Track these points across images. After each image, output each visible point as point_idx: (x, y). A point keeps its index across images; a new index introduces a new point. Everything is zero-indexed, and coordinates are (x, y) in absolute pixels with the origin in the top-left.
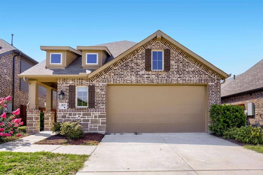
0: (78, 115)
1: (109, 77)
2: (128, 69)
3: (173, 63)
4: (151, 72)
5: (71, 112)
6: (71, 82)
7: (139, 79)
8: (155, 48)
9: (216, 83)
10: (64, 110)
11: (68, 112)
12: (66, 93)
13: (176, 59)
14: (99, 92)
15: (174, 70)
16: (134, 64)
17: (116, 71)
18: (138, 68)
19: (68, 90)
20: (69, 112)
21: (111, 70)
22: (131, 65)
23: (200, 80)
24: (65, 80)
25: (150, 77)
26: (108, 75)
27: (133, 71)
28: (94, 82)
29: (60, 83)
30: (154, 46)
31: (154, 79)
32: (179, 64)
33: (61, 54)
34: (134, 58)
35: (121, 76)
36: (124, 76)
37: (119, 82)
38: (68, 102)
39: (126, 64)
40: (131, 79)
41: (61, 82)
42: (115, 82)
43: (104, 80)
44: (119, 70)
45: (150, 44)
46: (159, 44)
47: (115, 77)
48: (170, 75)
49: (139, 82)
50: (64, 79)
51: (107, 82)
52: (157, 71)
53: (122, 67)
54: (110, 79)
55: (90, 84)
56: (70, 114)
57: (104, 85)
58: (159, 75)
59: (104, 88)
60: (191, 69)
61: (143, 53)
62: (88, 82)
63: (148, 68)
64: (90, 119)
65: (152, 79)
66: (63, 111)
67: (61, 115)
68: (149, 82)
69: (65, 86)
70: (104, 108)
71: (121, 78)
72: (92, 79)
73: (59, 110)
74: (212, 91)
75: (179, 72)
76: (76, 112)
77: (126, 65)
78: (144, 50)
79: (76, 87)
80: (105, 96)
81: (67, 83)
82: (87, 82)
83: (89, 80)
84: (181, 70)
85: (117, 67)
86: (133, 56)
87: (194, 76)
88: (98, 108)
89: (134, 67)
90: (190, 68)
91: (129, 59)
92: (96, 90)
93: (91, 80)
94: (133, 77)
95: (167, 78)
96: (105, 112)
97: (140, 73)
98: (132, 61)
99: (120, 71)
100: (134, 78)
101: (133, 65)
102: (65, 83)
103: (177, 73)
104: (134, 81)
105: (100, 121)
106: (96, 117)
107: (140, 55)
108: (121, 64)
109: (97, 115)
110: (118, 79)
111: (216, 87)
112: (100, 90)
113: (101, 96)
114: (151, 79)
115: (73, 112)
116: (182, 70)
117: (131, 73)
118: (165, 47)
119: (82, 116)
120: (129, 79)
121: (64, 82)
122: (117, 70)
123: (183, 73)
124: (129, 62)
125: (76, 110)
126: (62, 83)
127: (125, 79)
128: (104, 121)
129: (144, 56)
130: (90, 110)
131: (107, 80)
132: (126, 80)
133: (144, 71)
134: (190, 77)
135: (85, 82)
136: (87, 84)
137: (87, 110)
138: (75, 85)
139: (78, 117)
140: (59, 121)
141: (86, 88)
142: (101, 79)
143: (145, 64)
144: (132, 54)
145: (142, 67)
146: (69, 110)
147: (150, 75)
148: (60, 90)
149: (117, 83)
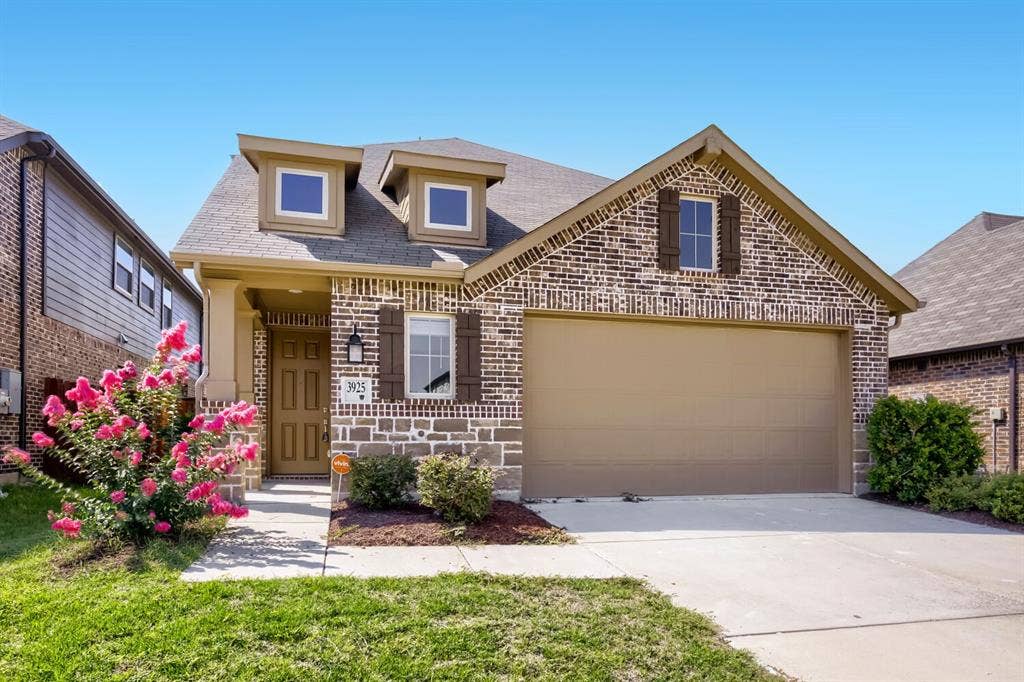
0: (416, 426)
1: (531, 285)
2: (600, 259)
3: (748, 249)
4: (677, 275)
5: (388, 414)
6: (386, 297)
7: (639, 297)
8: (691, 190)
9: (876, 326)
10: (361, 406)
11: (375, 414)
12: (369, 338)
13: (757, 236)
14: (497, 341)
15: (751, 273)
16: (622, 240)
17: (559, 264)
18: (635, 258)
19: (373, 325)
20: (382, 414)
21: (541, 257)
22: (609, 245)
23: (831, 314)
24: (361, 283)
25: (674, 295)
26: (529, 277)
27: (616, 268)
29: (342, 298)
30: (688, 179)
31: (689, 302)
32: (767, 253)
33: (325, 176)
34: (619, 219)
35: (577, 283)
36: (587, 283)
37: (569, 304)
38: (375, 376)
39: (592, 238)
40: (611, 296)
41: (348, 292)
42: (554, 304)
43: (514, 296)
44: (569, 259)
45: (673, 173)
46: (704, 176)
47: (555, 284)
48: (739, 289)
49: (639, 311)
50: (360, 280)
51: (526, 302)
52: (699, 274)
53: (579, 248)
54: (537, 291)
55: (463, 308)
56: (385, 425)
57: (515, 314)
58: (705, 286)
59: (513, 326)
60: (804, 272)
61: (650, 203)
62: (456, 300)
63: (668, 259)
64: (463, 442)
65: (682, 300)
66: (358, 410)
67: (348, 428)
68: (671, 309)
69: (363, 312)
70: (514, 403)
71: (575, 291)
72: (468, 289)
73: (341, 407)
74: (866, 354)
75: (766, 280)
76: (408, 414)
77: (594, 244)
78: (653, 191)
79: (407, 317)
80: (520, 356)
81: (370, 299)
82: (451, 300)
83: (459, 291)
84: (771, 275)
85: (562, 248)
86: (616, 211)
87: (811, 299)
88: (494, 403)
89: (619, 254)
90: (801, 269)
91: (603, 220)
92: (486, 330)
93: (465, 291)
94: (618, 289)
95: (730, 298)
96: (520, 416)
97: (639, 276)
98: (612, 228)
99: (571, 265)
100: (620, 293)
101: (616, 245)
102: (364, 299)
103: (761, 285)
104: (621, 306)
105: (503, 452)
106: (484, 435)
107: (641, 208)
108: (574, 237)
109: (490, 430)
110: (563, 294)
111: (877, 339)
112: (501, 331)
113: (505, 356)
114: (679, 302)
116: (777, 275)
117: (611, 274)
118: (722, 189)
119: (431, 431)
120: (603, 298)
121: (360, 292)
122: (560, 258)
123: (778, 286)
124: (603, 233)
125: (408, 408)
126: (350, 298)
127: (589, 295)
128: (517, 452)
129: (653, 215)
130: (464, 409)
131: (526, 296)
132: (595, 298)
133: (655, 268)
134: (800, 303)
135: (441, 299)
136: (450, 308)
137: (452, 408)
138: (401, 307)
139: (418, 437)
140: (341, 452)
141: (448, 321)
142: (503, 292)
143: (658, 244)
144: (612, 204)
145: (649, 256)
146: (381, 407)
147: (675, 284)
148: (343, 324)
149: (560, 307)
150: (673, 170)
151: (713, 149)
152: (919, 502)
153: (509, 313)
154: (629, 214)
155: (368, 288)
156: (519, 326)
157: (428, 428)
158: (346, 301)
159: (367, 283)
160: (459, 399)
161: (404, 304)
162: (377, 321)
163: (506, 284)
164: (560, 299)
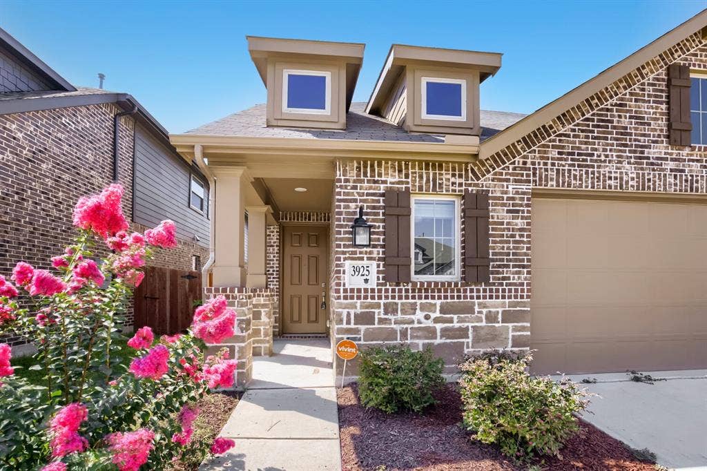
0: (422, 309)
1: (539, 163)
2: (609, 136)
4: (687, 151)
5: (393, 297)
6: (391, 179)
7: (649, 174)
8: (700, 66)
10: (366, 290)
11: (380, 298)
12: (374, 220)
14: (505, 221)
16: (631, 117)
17: (568, 142)
18: (644, 135)
19: (379, 208)
20: (387, 297)
21: (549, 135)
22: (618, 122)
24: (366, 166)
25: (683, 171)
26: (537, 155)
27: (625, 145)
28: (486, 182)
29: (347, 181)
30: (697, 55)
31: (699, 178)
33: (328, 75)
34: (628, 96)
35: (586, 160)
36: (596, 161)
37: (578, 182)
38: (380, 259)
39: (602, 115)
40: (621, 173)
41: (352, 175)
42: (564, 183)
43: (522, 175)
44: (578, 136)
45: (681, 49)
47: (563, 163)
49: (649, 187)
50: (365, 160)
53: (588, 126)
54: (546, 170)
55: (470, 189)
56: (390, 309)
57: (524, 193)
59: (521, 205)
61: (658, 80)
62: (463, 181)
63: (679, 135)
64: (470, 325)
65: (692, 176)
66: (363, 294)
67: (352, 312)
68: (681, 186)
69: (368, 195)
70: (522, 284)
71: (584, 169)
72: (476, 169)
73: (345, 291)
76: (413, 297)
77: (603, 121)
78: (661, 67)
79: (413, 199)
80: (528, 236)
81: (375, 182)
82: (458, 181)
83: (467, 171)
85: (571, 126)
86: (625, 88)
88: (501, 284)
89: (628, 131)
91: (611, 97)
92: (494, 210)
93: (473, 170)
94: (628, 166)
96: (528, 297)
97: (649, 153)
98: (621, 105)
99: (581, 143)
100: (629, 171)
101: (625, 122)
102: (369, 181)
104: (631, 183)
105: (511, 334)
106: (491, 318)
107: (649, 84)
108: (583, 115)
109: (498, 312)
110: (573, 172)
112: (509, 211)
113: (513, 236)
114: (690, 178)
115: (404, 301)
117: (620, 151)
119: (438, 314)
120: (613, 175)
121: (365, 175)
122: (568, 136)
124: (611, 110)
125: (413, 291)
126: (355, 181)
127: (599, 172)
128: (525, 333)
129: (662, 91)
130: (472, 291)
131: (534, 174)
132: (604, 175)
133: (665, 144)
135: (448, 180)
136: (457, 188)
137: (459, 291)
138: (407, 189)
139: (423, 320)
140: (345, 336)
141: (454, 201)
142: (511, 171)
143: (668, 120)
144: (621, 81)
145: (659, 132)
146: (387, 291)
147: (685, 160)
148: (348, 207)
149: (569, 185)
150: (681, 47)
153: (517, 193)
154: (638, 91)
155: (373, 170)
156: (528, 205)
157: (435, 312)
158: (351, 184)
159: (372, 166)
160: (466, 279)
161: (410, 186)
162: (382, 204)
163: (514, 163)
164: (569, 177)
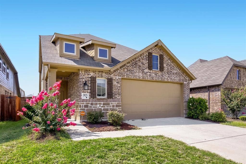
0: (99, 104)
1: (123, 72)
2: (137, 67)
3: (165, 66)
4: (152, 71)
5: (93, 101)
6: (92, 74)
7: (145, 75)
8: (154, 53)
9: (188, 82)
10: (87, 100)
11: (90, 101)
12: (88, 83)
13: (167, 63)
14: (116, 85)
15: (166, 71)
16: (141, 63)
17: (129, 68)
18: (144, 67)
20: (91, 101)
21: (125, 66)
22: (139, 64)
23: (180, 80)
24: (86, 71)
25: (151, 75)
26: (122, 70)
27: (140, 69)
28: (112, 76)
29: (82, 74)
30: (154, 50)
31: (154, 77)
32: (168, 67)
34: (141, 58)
35: (132, 72)
36: (134, 72)
37: (131, 77)
38: (89, 93)
39: (135, 62)
40: (139, 75)
41: (83, 73)
42: (128, 77)
43: (119, 75)
44: (131, 67)
46: (157, 50)
47: (128, 72)
48: (163, 74)
49: (145, 78)
50: (86, 70)
51: (122, 76)
52: (156, 71)
53: (133, 64)
54: (124, 74)
55: (109, 77)
56: (92, 104)
57: (120, 79)
58: (157, 73)
59: (119, 81)
60: (175, 71)
61: (146, 55)
62: (107, 75)
63: (150, 68)
64: (109, 108)
67: (84, 105)
68: (151, 78)
69: (87, 77)
70: (120, 99)
71: (132, 74)
72: (110, 73)
73: (82, 100)
74: (186, 88)
75: (168, 72)
76: (97, 101)
77: (136, 63)
78: (147, 52)
79: (97, 79)
81: (89, 75)
82: (106, 75)
83: (108, 73)
84: (169, 71)
85: (129, 64)
86: (140, 57)
87: (176, 77)
88: (115, 99)
89: (141, 66)
90: (174, 71)
91: (137, 58)
92: (114, 82)
93: (109, 73)
94: (140, 74)
95: (162, 76)
96: (121, 102)
97: (145, 71)
98: (139, 60)
100: (141, 74)
102: (87, 74)
103: (167, 73)
104: (141, 77)
106: (113, 106)
109: (115, 105)
111: (188, 85)
112: (117, 83)
113: (118, 88)
115: (95, 102)
116: (170, 72)
117: (139, 70)
118: (160, 53)
119: (102, 105)
120: (137, 75)
121: (86, 73)
122: (129, 66)
123: (170, 74)
124: (137, 61)
127: (135, 75)
128: (120, 110)
129: (147, 58)
130: (109, 100)
131: (122, 74)
133: (148, 69)
134: (174, 77)
135: (104, 75)
136: (106, 77)
137: (106, 100)
138: (95, 76)
139: (99, 107)
140: (82, 111)
141: (105, 80)
142: (117, 74)
143: (148, 64)
144: (139, 55)
145: (146, 67)
146: (91, 100)
147: (151, 73)
148: (82, 80)
149: (129, 77)
150: (151, 49)
151: (159, 45)
152: (197, 118)
153: (118, 78)
154: (143, 57)
155: (88, 72)
156: (121, 81)
157: (101, 105)
158: (83, 75)
159: (88, 71)
160: (108, 98)
161: (96, 76)
162: (90, 80)
163: (118, 72)
164: (129, 75)
